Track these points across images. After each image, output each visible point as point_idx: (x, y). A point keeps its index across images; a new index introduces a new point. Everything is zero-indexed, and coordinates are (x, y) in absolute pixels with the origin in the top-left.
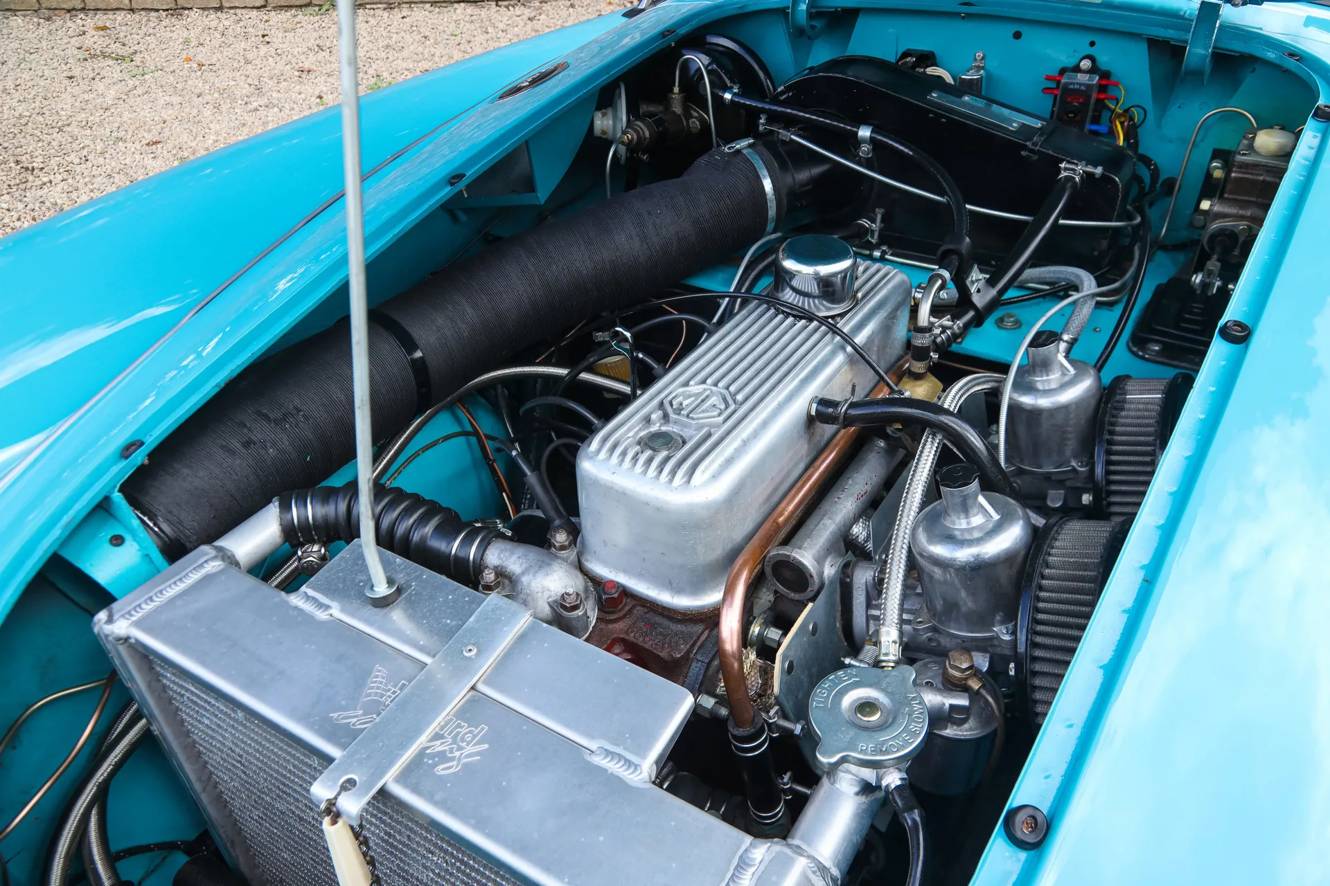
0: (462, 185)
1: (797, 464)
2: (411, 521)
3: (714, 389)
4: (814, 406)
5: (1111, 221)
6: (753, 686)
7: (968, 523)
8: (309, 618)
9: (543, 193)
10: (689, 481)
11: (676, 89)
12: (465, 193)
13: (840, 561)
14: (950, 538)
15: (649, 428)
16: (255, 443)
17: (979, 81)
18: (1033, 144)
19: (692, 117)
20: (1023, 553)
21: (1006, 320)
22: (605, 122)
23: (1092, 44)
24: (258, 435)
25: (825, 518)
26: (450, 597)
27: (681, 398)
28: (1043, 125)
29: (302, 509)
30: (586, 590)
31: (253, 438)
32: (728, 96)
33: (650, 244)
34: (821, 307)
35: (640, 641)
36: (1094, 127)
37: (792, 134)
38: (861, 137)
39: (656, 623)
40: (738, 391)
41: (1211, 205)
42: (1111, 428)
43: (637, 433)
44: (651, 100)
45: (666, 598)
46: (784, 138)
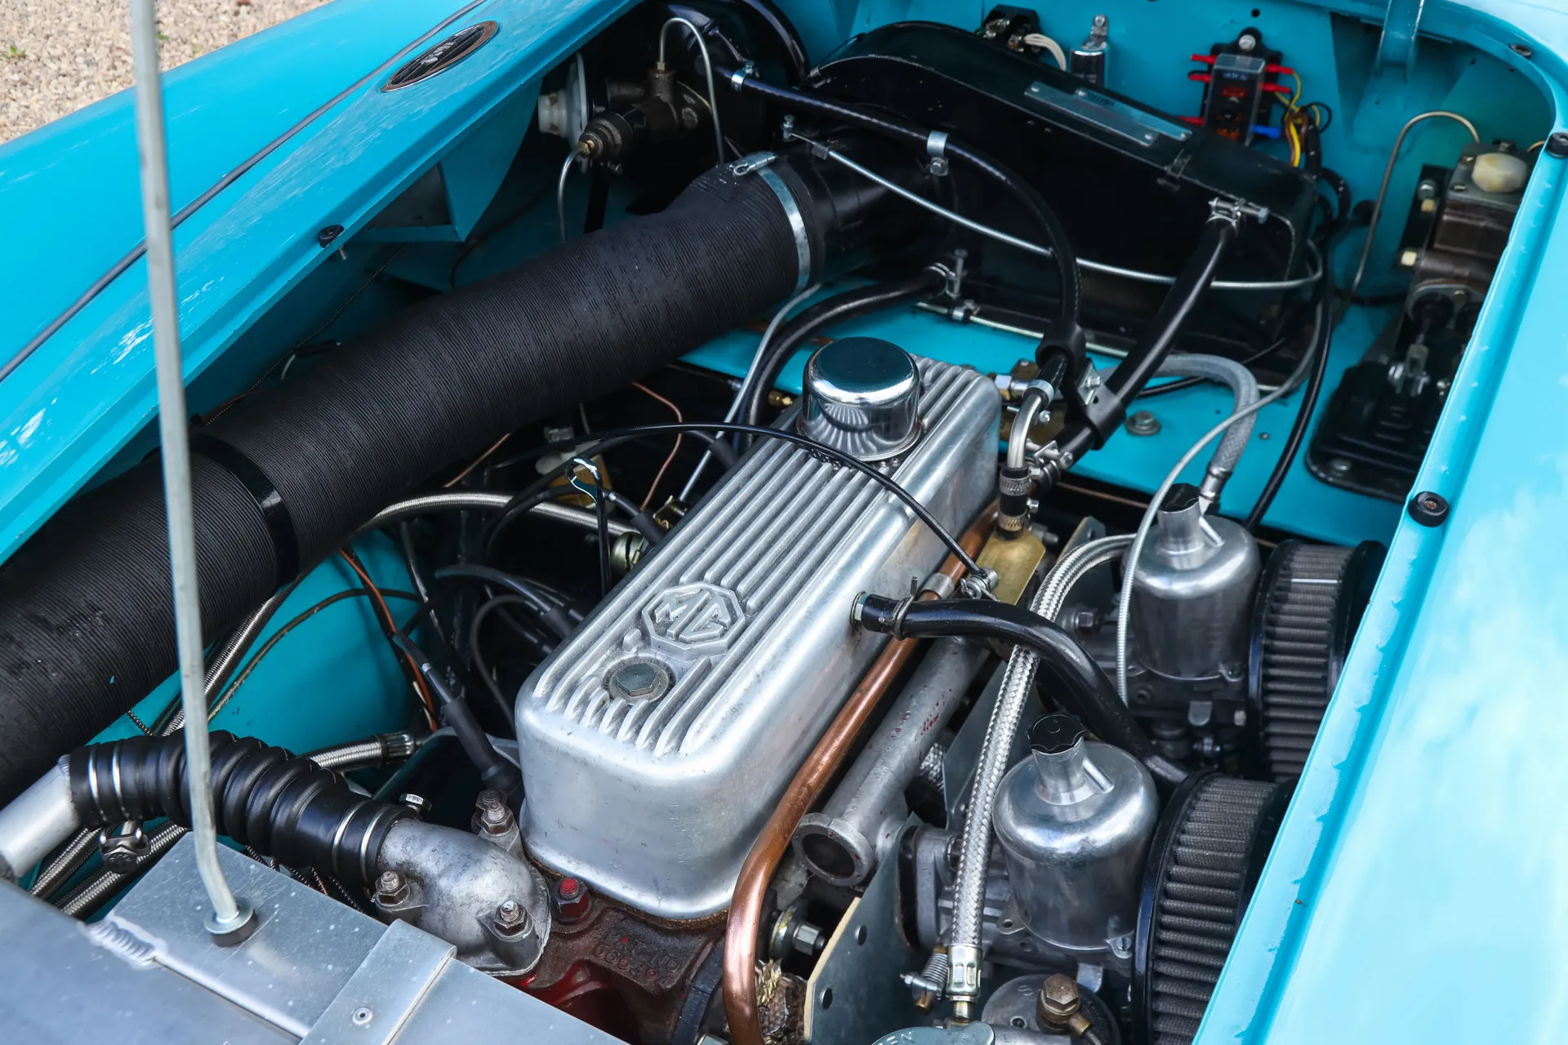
0: (338, 244)
1: (837, 688)
2: (273, 792)
3: (715, 588)
4: (860, 607)
5: (1281, 279)
6: (777, 1018)
7: (1072, 798)
8: (120, 966)
9: (463, 227)
10: (678, 747)
11: (661, 66)
12: (342, 253)
13: (899, 829)
14: (1046, 820)
15: (622, 655)
16: (28, 666)
17: (1100, 59)
18: (1173, 170)
19: (685, 104)
20: (1144, 839)
21: (1139, 421)
22: (556, 113)
23: (1256, 13)
24: (34, 654)
25: (878, 765)
26: (332, 927)
27: (666, 607)
28: (1187, 135)
29: (104, 774)
30: (534, 892)
31: (26, 658)
32: (737, 79)
33: (624, 316)
34: (870, 444)
35: (613, 966)
36: (1261, 130)
37: (830, 150)
38: (932, 149)
39: (637, 936)
40: (752, 591)
41: (1417, 259)
42: (1270, 628)
43: (603, 665)
44: (624, 79)
45: (648, 901)
46: (819, 155)
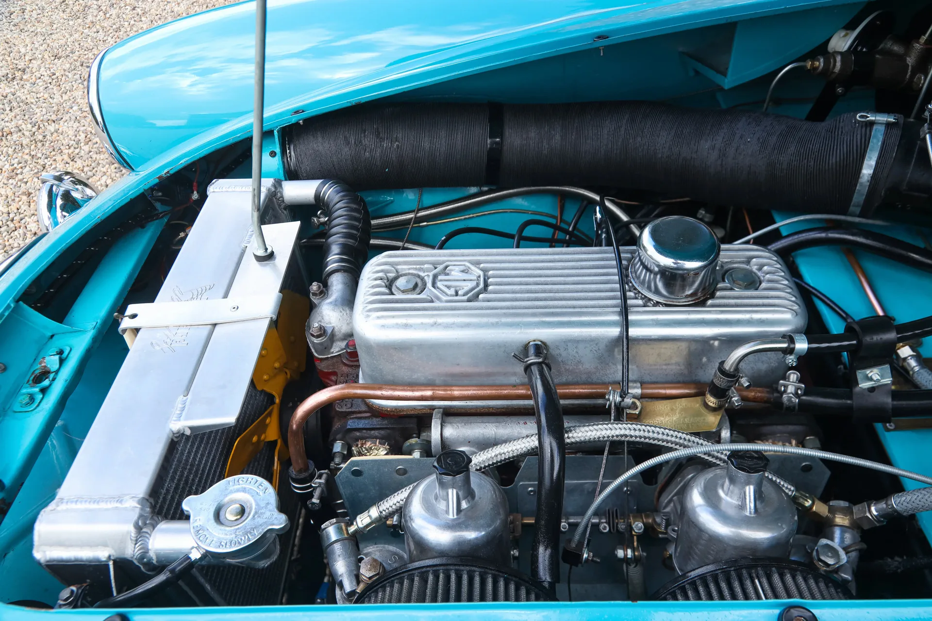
2: (344, 231)
4: (533, 344)
9: (728, 82)
12: (602, 51)
25: (494, 424)
27: (456, 268)
40: (493, 292)
44: (898, 40)
